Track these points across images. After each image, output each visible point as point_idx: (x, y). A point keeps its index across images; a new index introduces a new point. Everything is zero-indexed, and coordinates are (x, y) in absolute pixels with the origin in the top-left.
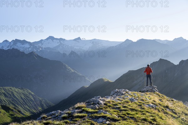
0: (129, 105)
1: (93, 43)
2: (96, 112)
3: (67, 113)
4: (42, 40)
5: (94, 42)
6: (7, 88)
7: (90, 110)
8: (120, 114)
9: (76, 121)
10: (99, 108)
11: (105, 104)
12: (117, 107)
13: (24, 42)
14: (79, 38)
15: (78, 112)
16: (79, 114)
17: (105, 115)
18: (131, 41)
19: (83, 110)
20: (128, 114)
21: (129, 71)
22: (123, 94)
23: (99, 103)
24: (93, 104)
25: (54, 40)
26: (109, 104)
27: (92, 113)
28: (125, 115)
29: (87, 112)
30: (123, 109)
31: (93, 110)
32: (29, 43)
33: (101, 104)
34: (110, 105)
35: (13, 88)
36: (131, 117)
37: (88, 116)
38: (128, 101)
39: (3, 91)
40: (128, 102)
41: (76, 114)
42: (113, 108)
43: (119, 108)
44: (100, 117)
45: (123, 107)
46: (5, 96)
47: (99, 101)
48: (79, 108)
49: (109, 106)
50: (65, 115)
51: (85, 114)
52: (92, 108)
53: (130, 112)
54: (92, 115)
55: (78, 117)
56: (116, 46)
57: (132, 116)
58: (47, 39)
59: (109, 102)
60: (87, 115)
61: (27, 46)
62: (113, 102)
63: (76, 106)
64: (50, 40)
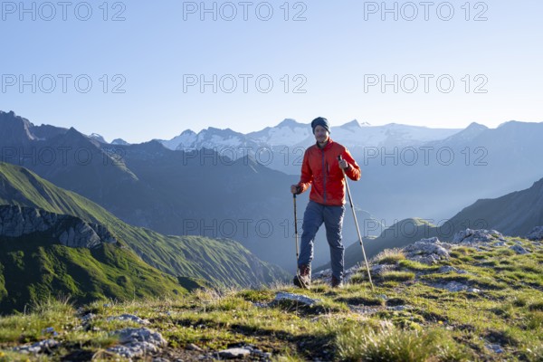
0: (515, 259)
1: (388, 132)
2: (436, 270)
3: (361, 271)
4: (268, 129)
5: (390, 130)
6: (190, 238)
7: (419, 266)
8: (498, 275)
9: (391, 287)
10: (440, 263)
11: (452, 255)
12: (486, 261)
13: (228, 133)
14: (355, 123)
15: (391, 269)
16: (394, 273)
17: (462, 275)
18: (482, 126)
19: (402, 265)
20: (520, 277)
21: (479, 201)
22: (485, 240)
23: (436, 252)
24: (421, 254)
25: (296, 129)
26: (461, 256)
27: (424, 271)
28: (512, 278)
29: (412, 269)
30: (504, 266)
31: (426, 266)
32: (239, 135)
33: (442, 253)
34: (467, 257)
35: (204, 240)
36: (531, 284)
37: (418, 278)
38: (510, 251)
39: (183, 246)
40: (508, 254)
41: (387, 273)
42: (477, 265)
43: (491, 264)
44: (450, 280)
45: (502, 263)
46: (188, 256)
47: (437, 248)
48: (388, 261)
49: (465, 260)
50: (358, 275)
51: (409, 274)
52: (423, 262)
53: (522, 274)
54: (428, 275)
55: (392, 278)
56: (444, 140)
57: (532, 282)
58: (281, 125)
59: (462, 251)
60: (413, 275)
61: (234, 142)
62: (472, 252)
63: (381, 257)
64: (287, 127)
